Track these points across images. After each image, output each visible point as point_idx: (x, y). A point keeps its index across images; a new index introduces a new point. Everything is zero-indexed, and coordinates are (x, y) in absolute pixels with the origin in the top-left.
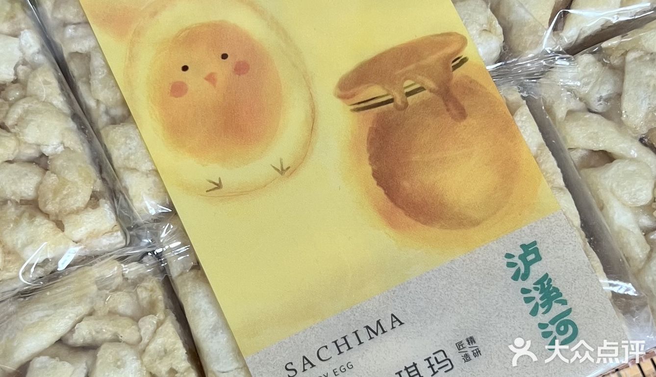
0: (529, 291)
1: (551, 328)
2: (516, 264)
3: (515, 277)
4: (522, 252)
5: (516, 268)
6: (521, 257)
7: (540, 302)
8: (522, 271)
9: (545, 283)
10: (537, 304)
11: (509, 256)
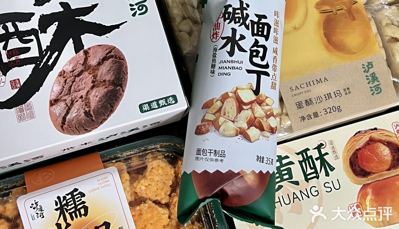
0: (368, 76)
1: (374, 89)
2: (365, 68)
3: (364, 72)
4: (367, 64)
5: (365, 69)
6: (367, 66)
7: (371, 80)
8: (367, 70)
9: (374, 75)
10: (370, 81)
11: (363, 65)
